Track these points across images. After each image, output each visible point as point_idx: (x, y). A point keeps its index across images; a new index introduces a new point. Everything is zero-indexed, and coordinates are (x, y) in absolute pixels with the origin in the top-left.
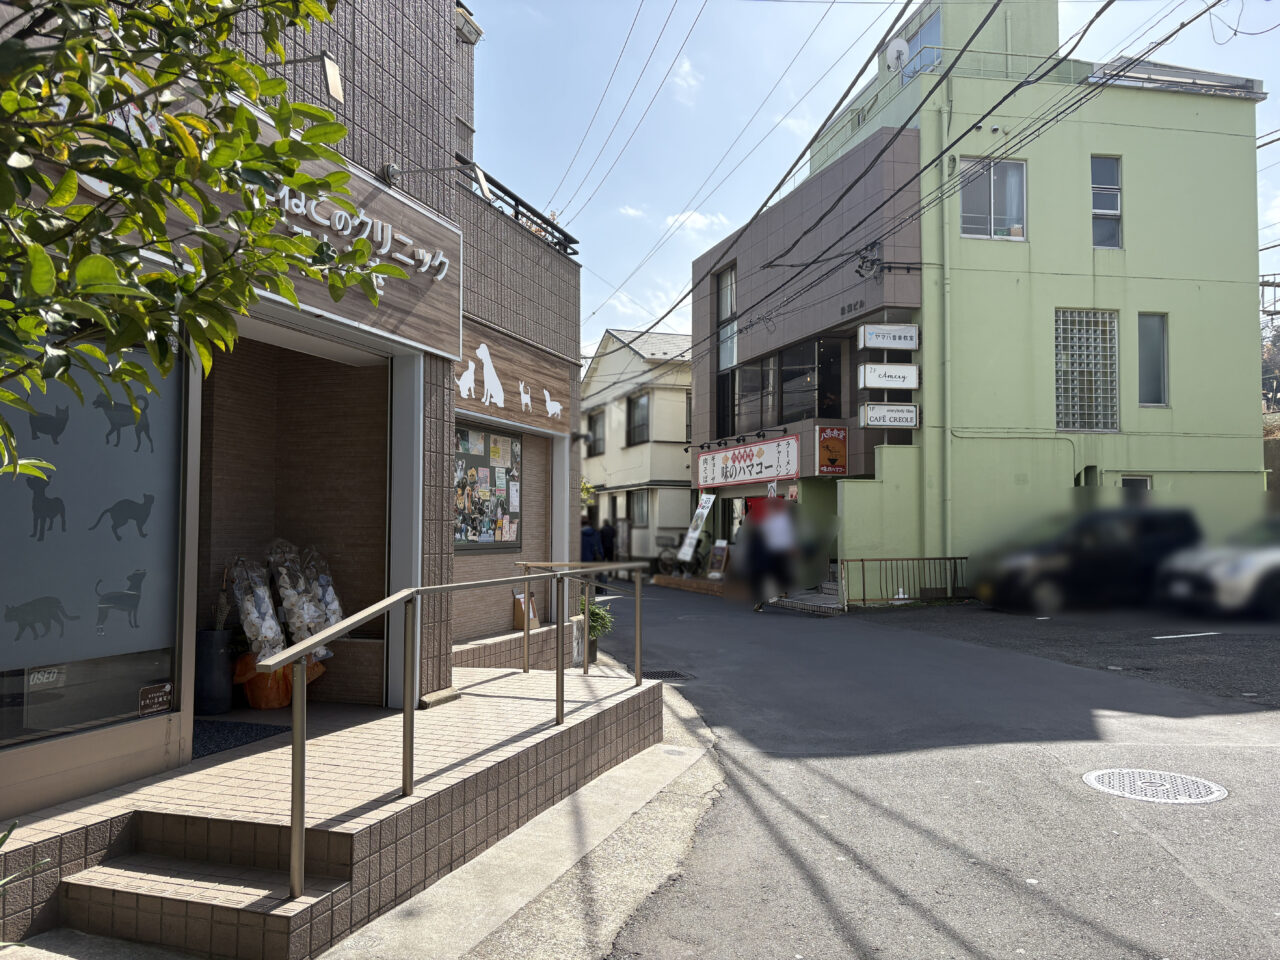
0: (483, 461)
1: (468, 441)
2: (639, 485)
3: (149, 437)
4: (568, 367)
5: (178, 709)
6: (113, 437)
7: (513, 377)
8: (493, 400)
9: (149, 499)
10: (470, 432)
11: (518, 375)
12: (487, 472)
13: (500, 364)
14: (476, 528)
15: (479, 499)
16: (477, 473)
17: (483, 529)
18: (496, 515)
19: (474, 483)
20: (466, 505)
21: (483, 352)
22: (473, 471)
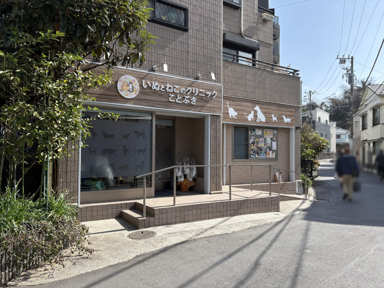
0: (262, 136)
1: (255, 131)
2: (375, 140)
3: (145, 138)
4: (293, 108)
5: (151, 187)
6: (138, 138)
7: (269, 113)
8: (260, 120)
9: (145, 149)
10: (256, 129)
11: (271, 113)
12: (263, 139)
13: (264, 110)
14: (259, 154)
15: (260, 146)
16: (259, 139)
17: (262, 155)
18: (267, 151)
19: (258, 142)
20: (255, 148)
21: (257, 108)
22: (258, 139)
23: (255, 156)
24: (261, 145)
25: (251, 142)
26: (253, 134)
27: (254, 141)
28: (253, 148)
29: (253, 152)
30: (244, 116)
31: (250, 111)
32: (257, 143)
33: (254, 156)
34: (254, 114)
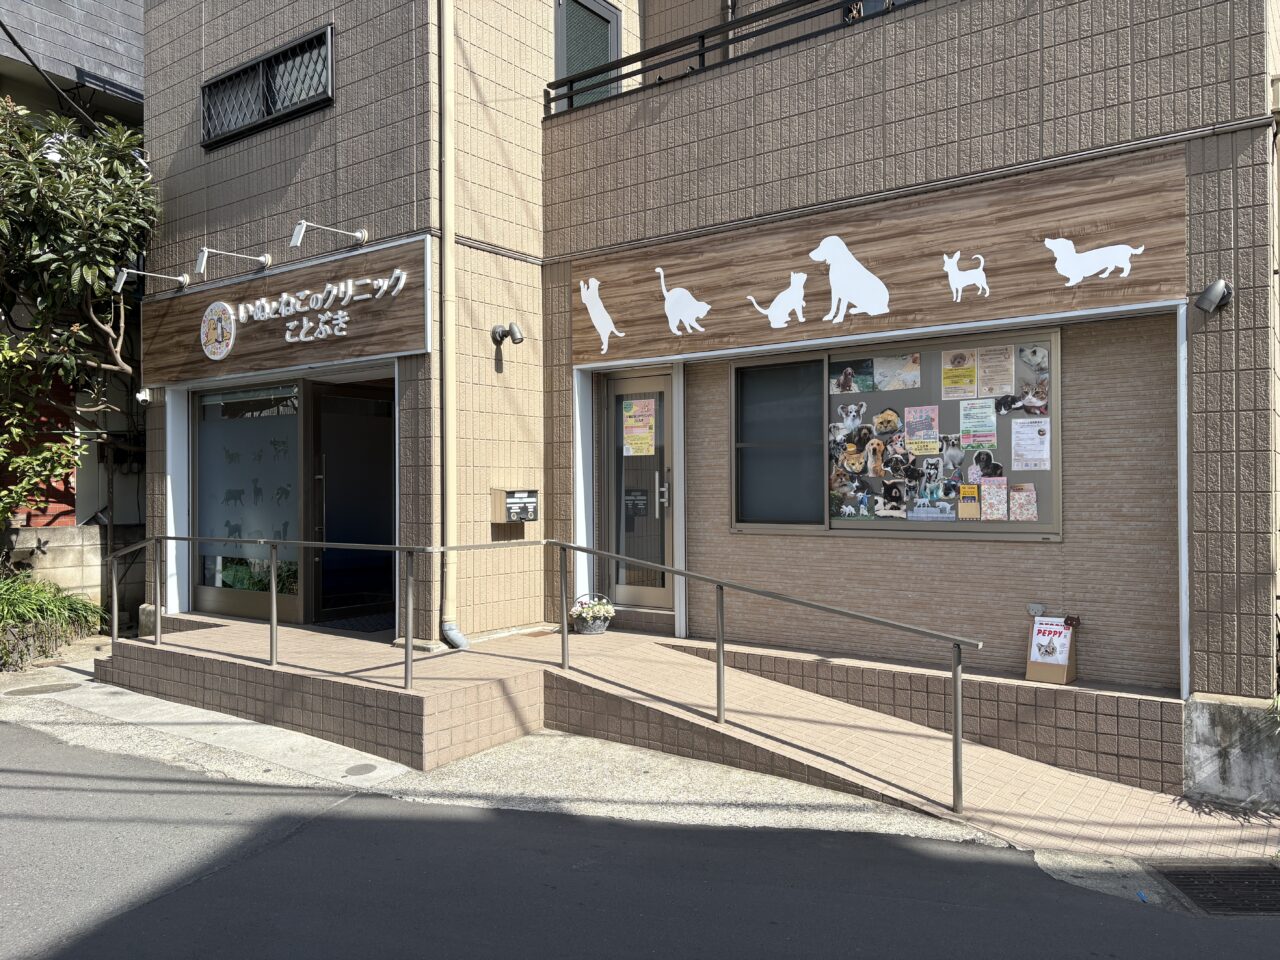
1: (871, 374)
4: (1171, 156)
7: (921, 256)
8: (853, 311)
10: (872, 360)
11: (935, 249)
12: (932, 412)
13: (874, 250)
14: (899, 499)
15: (905, 455)
16: (900, 415)
17: (920, 501)
18: (962, 477)
19: (893, 432)
20: (870, 465)
21: (831, 250)
22: (890, 415)
23: (871, 510)
24: (922, 444)
25: (840, 437)
26: (855, 388)
27: (860, 430)
28: (858, 468)
29: (858, 489)
30: (745, 314)
31: (785, 274)
32: (889, 434)
33: (864, 511)
34: (805, 287)
